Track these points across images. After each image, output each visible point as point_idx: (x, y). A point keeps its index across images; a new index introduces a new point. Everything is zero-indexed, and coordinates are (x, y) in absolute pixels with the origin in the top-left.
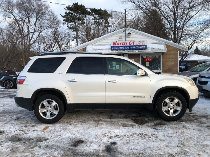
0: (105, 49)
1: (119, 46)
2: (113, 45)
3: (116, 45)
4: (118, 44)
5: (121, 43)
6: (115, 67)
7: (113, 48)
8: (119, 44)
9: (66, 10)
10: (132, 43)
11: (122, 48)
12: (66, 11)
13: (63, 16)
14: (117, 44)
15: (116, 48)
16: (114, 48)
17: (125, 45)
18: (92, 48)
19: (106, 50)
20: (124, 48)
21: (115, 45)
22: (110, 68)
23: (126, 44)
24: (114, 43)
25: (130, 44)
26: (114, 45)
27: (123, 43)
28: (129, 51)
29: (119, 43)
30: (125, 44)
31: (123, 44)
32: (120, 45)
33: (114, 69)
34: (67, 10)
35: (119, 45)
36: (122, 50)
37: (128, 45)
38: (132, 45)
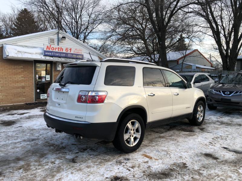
0: (35, 53)
1: (54, 52)
2: (47, 49)
3: (51, 50)
4: (53, 49)
5: (56, 48)
6: (45, 77)
7: (46, 53)
8: (53, 50)
10: (69, 49)
11: (57, 54)
14: (52, 49)
15: (50, 54)
16: (48, 54)
17: (61, 51)
19: (36, 55)
20: (60, 55)
21: (49, 49)
22: (39, 79)
23: (62, 50)
24: (48, 47)
25: (67, 51)
26: (48, 50)
27: (59, 48)
28: (66, 59)
29: (54, 48)
30: (60, 51)
31: (58, 50)
32: (55, 50)
33: (43, 80)
35: (54, 51)
36: (58, 57)
37: (64, 51)
38: (69, 52)
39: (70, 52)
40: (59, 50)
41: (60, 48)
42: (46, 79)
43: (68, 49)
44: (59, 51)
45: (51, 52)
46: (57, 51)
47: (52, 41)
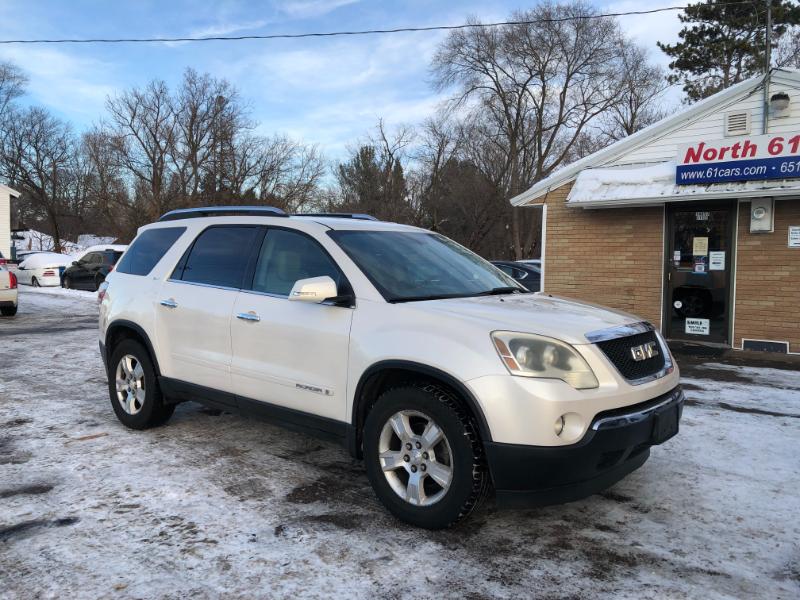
0: (650, 181)
1: (714, 166)
2: (687, 160)
3: (702, 161)
4: (710, 155)
5: (723, 151)
6: (706, 260)
7: (684, 176)
8: (713, 157)
9: (683, 20)
10: (785, 144)
11: (728, 172)
12: (681, 26)
13: (669, 51)
14: (706, 157)
15: (700, 175)
16: (692, 175)
17: (748, 157)
18: (597, 179)
19: (654, 185)
20: (741, 172)
21: (696, 159)
22: (681, 265)
23: (750, 151)
24: (691, 151)
25: (775, 149)
26: (691, 162)
27: (737, 147)
28: (766, 184)
29: (714, 151)
30: (744, 155)
31: (734, 155)
32: (721, 157)
33: (699, 269)
34: (688, 21)
35: (716, 160)
36: (733, 182)
37: (762, 154)
38: (786, 152)
39: (794, 150)
40: (739, 152)
41: (742, 145)
42: (707, 268)
43: (781, 139)
44: (740, 159)
45: (704, 168)
46: (728, 157)
47: (737, 122)
